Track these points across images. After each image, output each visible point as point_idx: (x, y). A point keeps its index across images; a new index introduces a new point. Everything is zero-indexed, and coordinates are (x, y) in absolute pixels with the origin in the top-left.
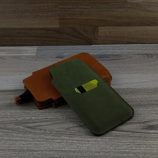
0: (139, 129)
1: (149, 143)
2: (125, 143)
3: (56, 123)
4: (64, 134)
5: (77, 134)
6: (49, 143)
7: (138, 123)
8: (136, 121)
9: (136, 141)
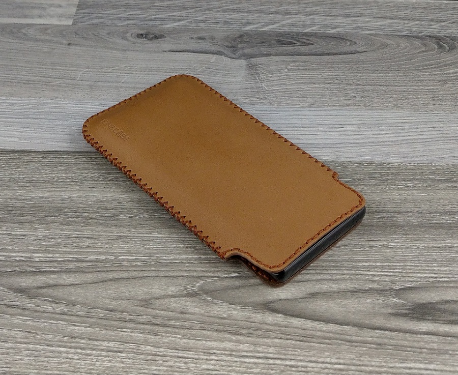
0: (381, 314)
1: (410, 368)
2: (329, 366)
3: (111, 280)
4: (130, 321)
5: (172, 322)
6: (79, 351)
7: (382, 292)
8: (375, 286)
9: (366, 359)
